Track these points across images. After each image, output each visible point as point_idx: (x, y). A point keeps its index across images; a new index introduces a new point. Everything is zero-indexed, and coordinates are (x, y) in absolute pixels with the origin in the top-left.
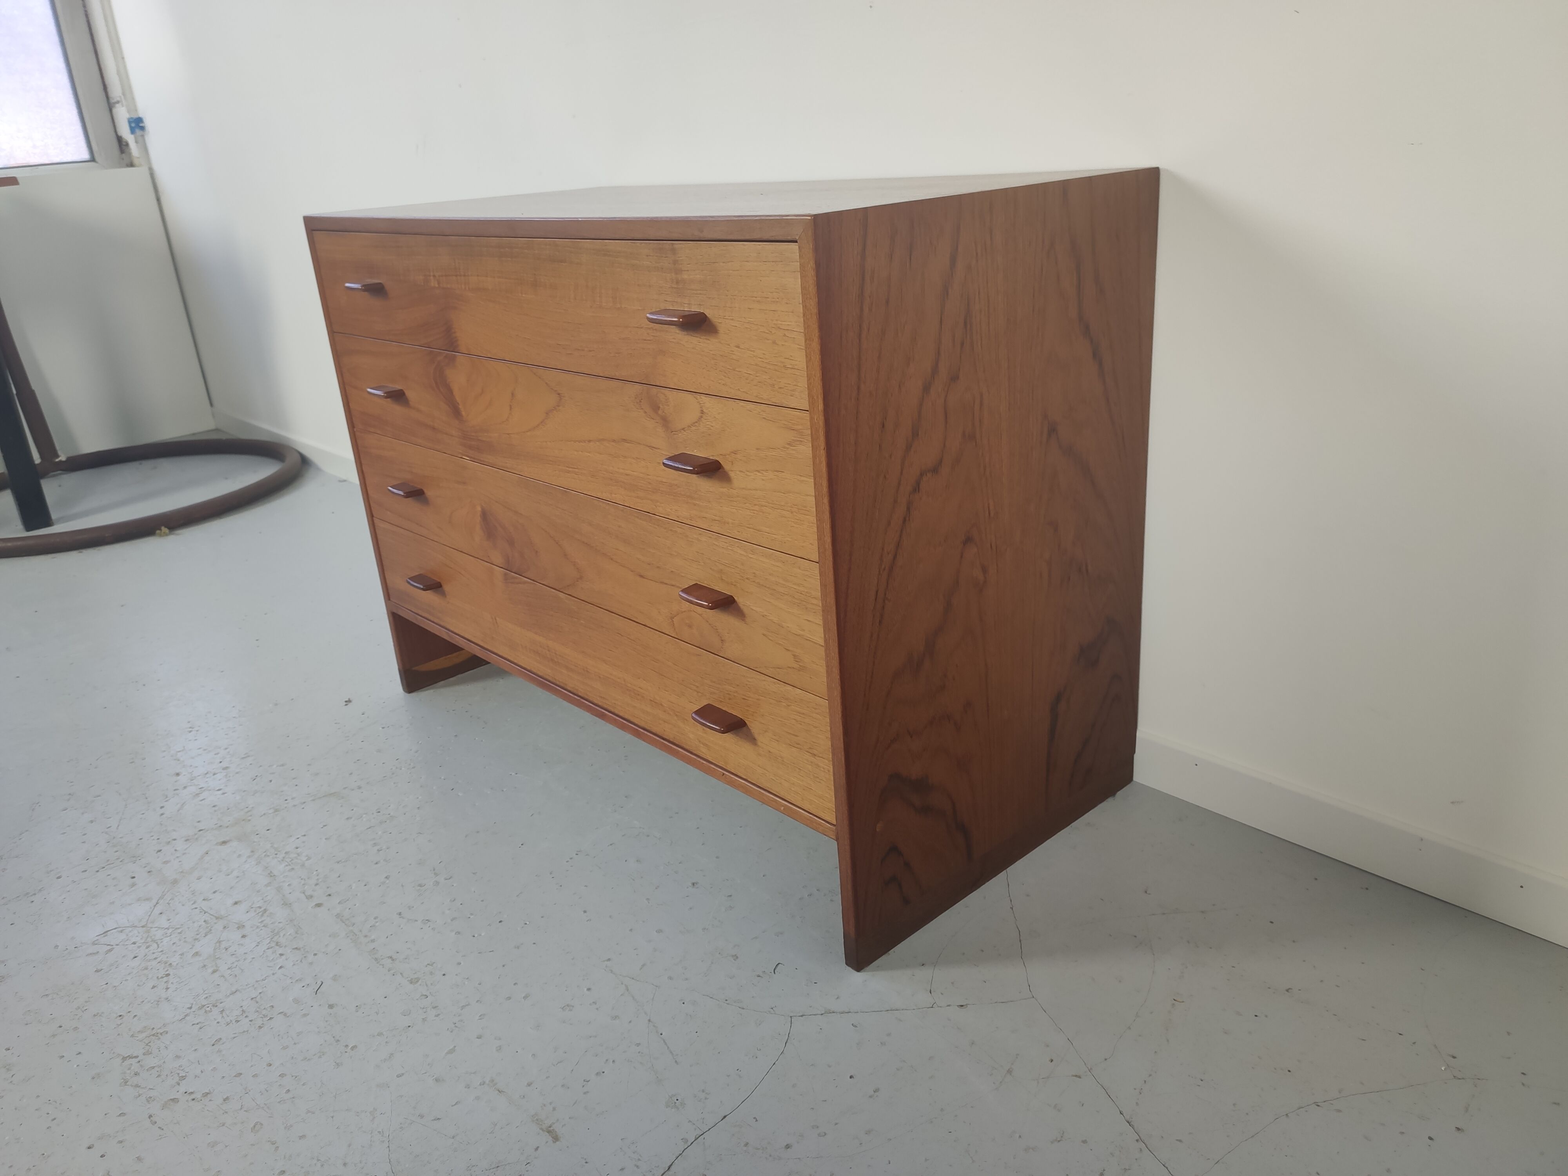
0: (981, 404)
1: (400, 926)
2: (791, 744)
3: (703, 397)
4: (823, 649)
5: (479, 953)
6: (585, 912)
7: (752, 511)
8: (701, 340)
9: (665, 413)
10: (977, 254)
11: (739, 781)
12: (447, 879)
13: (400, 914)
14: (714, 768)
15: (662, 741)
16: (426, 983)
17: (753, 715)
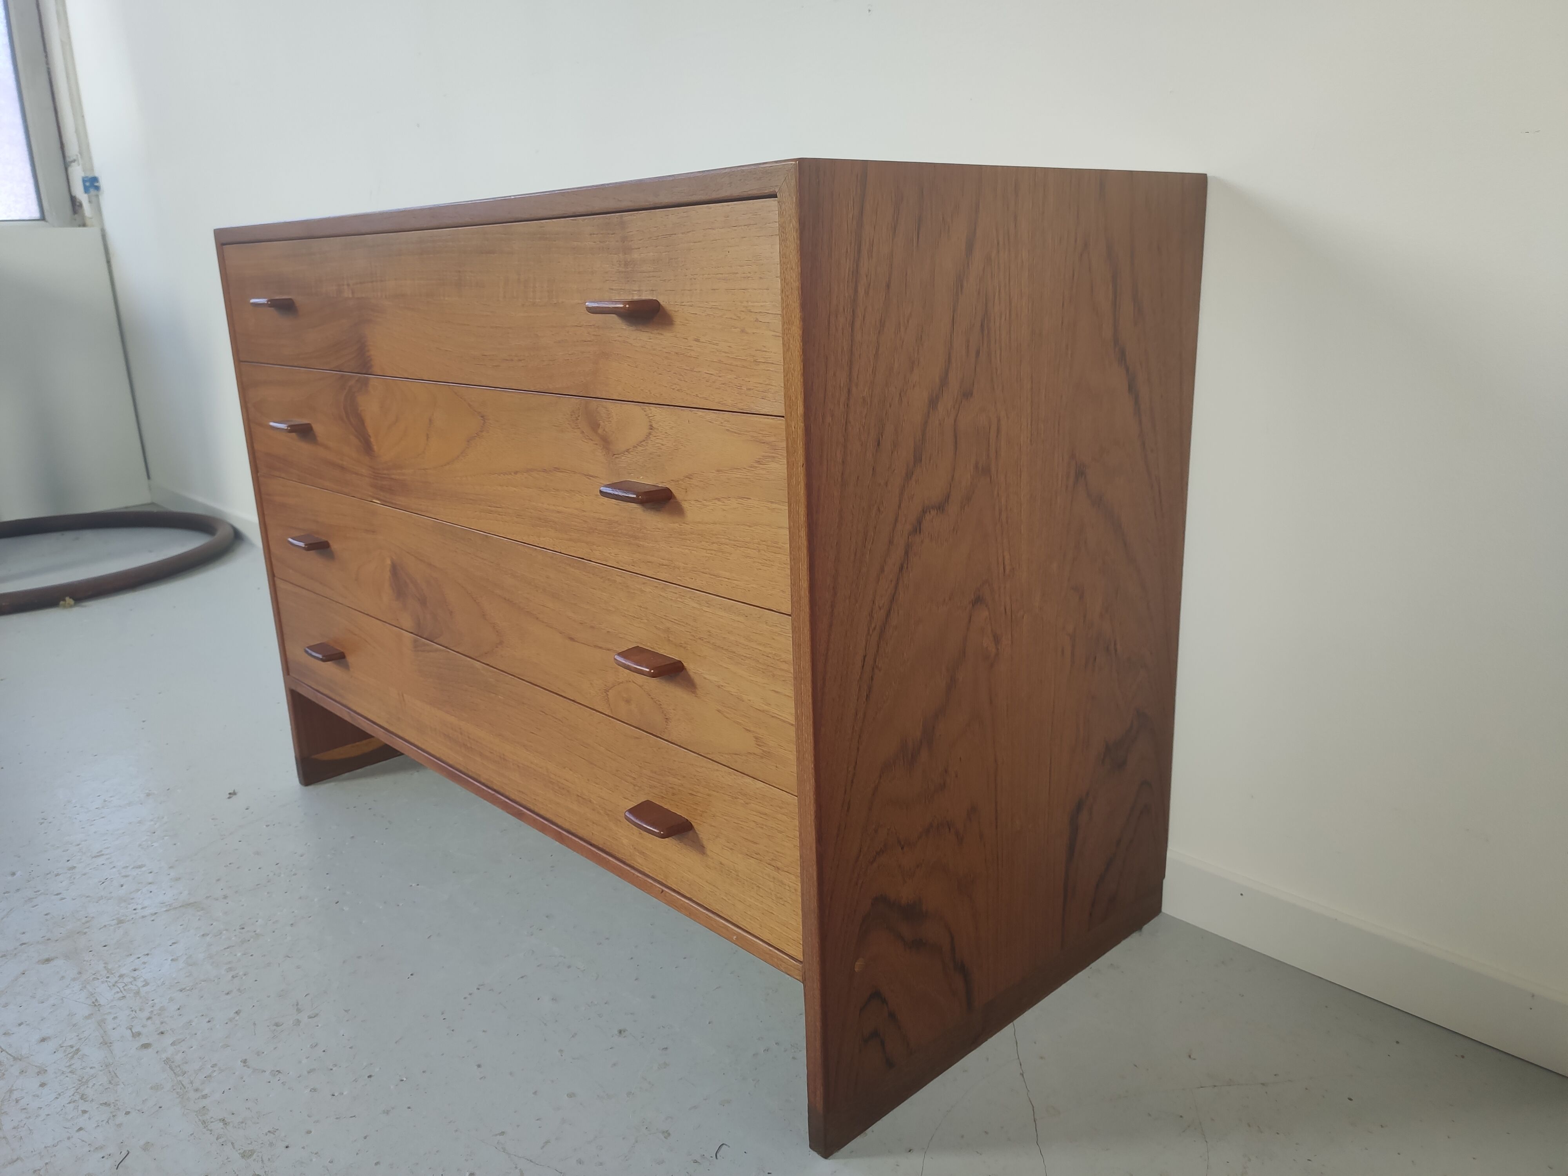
0: (998, 431)
1: (242, 1078)
2: (748, 853)
3: (653, 408)
4: (794, 729)
5: (337, 1118)
6: (479, 1066)
7: (708, 551)
8: (652, 335)
9: (606, 432)
10: (998, 244)
11: (681, 900)
12: (311, 1018)
13: (245, 1061)
14: (651, 883)
15: (590, 847)
16: (262, 1158)
17: (701, 816)
